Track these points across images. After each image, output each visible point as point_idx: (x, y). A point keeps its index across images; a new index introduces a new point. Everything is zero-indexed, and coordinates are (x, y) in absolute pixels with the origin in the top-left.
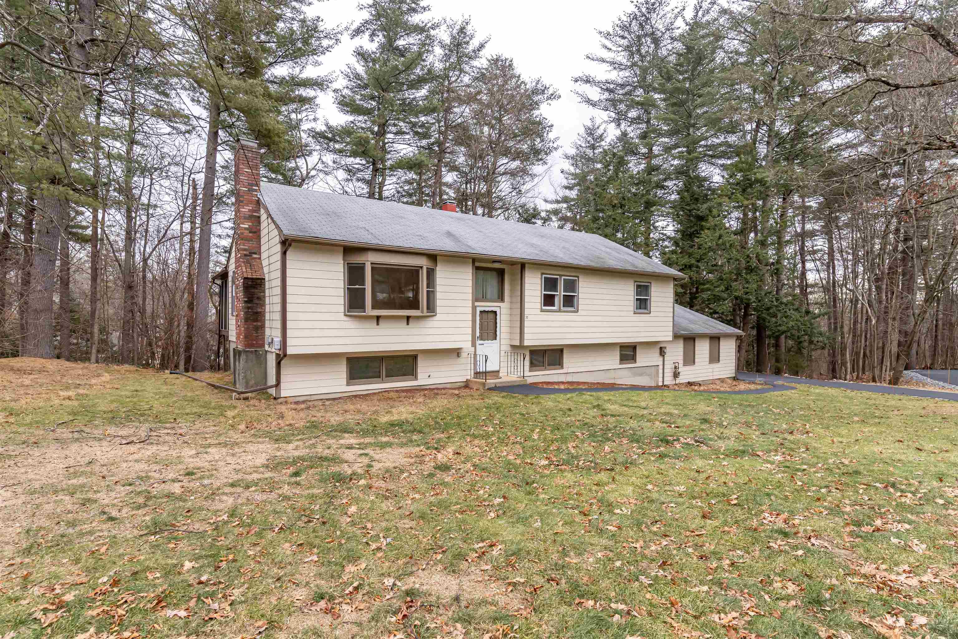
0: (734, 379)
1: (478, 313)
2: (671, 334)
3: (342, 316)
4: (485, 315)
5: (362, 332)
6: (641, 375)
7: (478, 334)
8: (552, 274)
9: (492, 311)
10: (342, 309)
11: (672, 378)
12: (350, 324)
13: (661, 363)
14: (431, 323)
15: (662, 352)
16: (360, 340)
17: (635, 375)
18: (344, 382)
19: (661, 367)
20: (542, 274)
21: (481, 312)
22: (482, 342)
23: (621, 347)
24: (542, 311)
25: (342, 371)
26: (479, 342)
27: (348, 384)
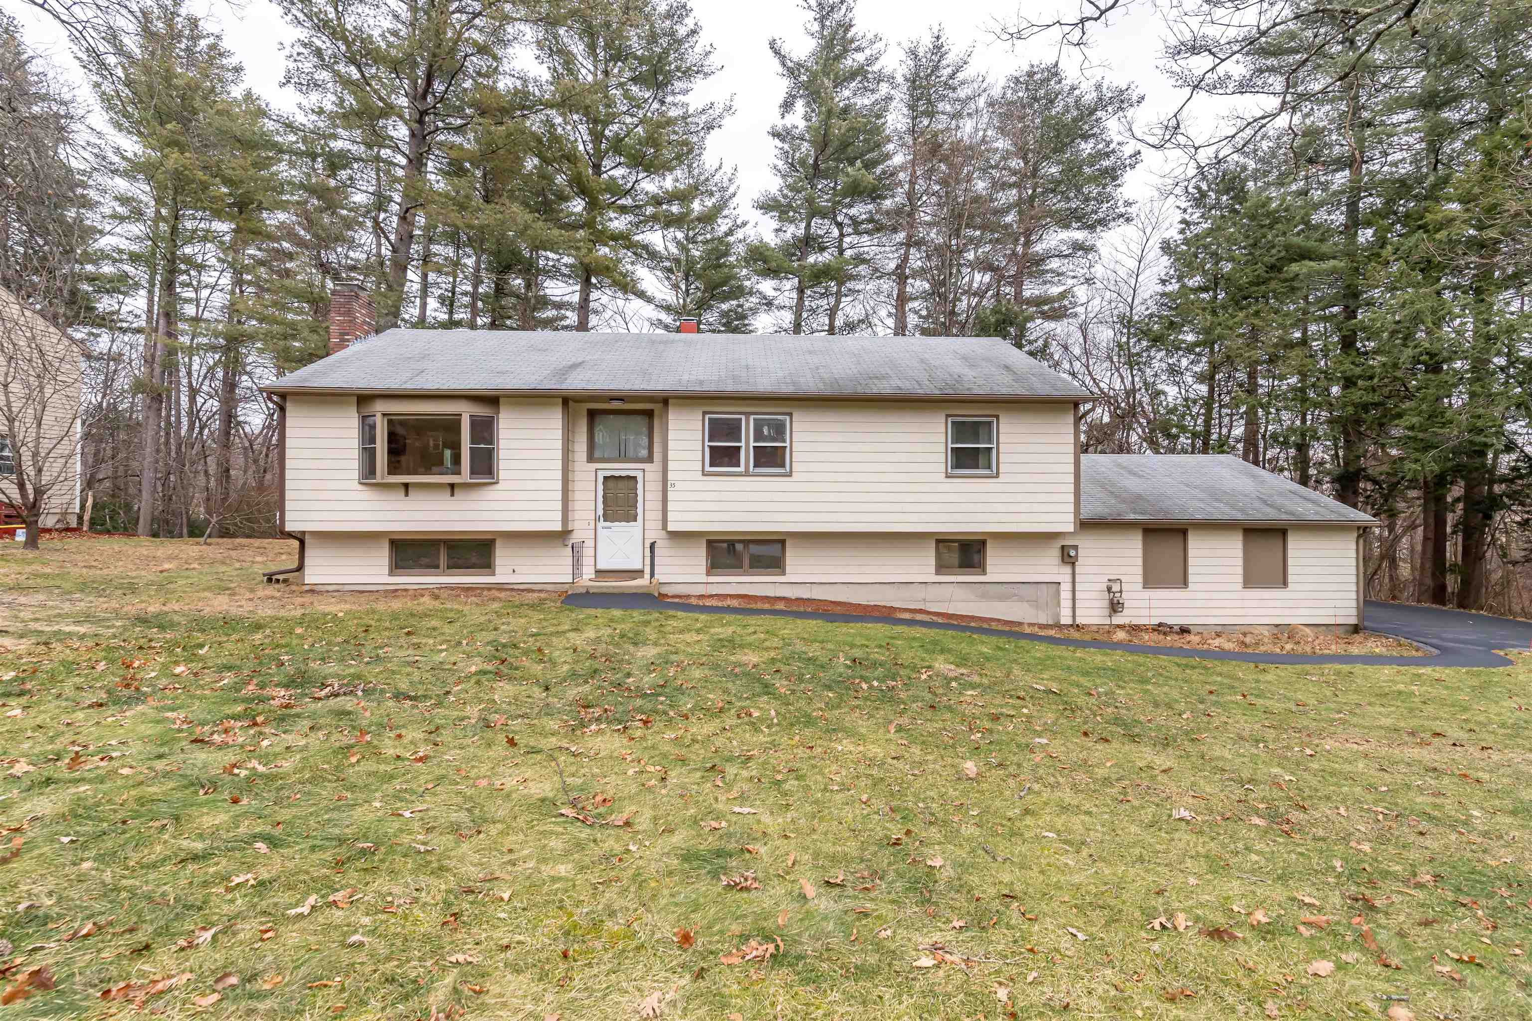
0: (1355, 629)
1: (601, 480)
2: (1071, 518)
3: (355, 485)
4: (611, 484)
5: (377, 505)
6: (1002, 598)
7: (600, 512)
8: (725, 413)
9: (629, 478)
10: (355, 475)
11: (1106, 612)
12: (367, 494)
13: (1068, 578)
14: (490, 493)
15: (1068, 557)
16: (380, 516)
17: (984, 596)
18: (386, 570)
19: (1066, 588)
20: (704, 413)
21: (605, 478)
22: (608, 524)
23: (938, 541)
24: (704, 474)
25: (382, 557)
26: (602, 523)
27: (391, 573)
